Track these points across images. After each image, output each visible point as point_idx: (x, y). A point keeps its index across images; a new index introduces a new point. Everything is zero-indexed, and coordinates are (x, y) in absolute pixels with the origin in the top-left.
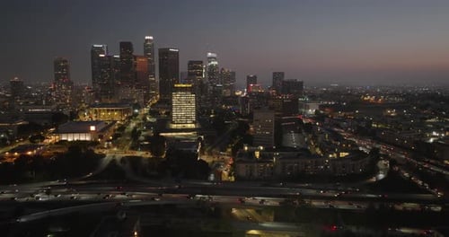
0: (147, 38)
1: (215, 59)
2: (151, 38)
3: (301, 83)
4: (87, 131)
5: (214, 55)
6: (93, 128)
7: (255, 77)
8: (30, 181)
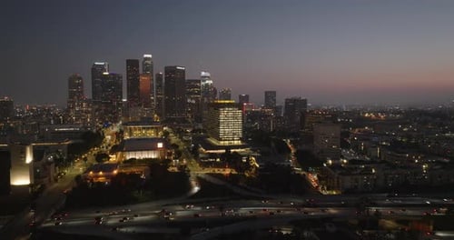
0: (145, 56)
1: (209, 78)
2: (150, 56)
3: (305, 101)
4: (155, 149)
5: (208, 74)
6: (160, 145)
7: (247, 97)
8: (136, 201)
